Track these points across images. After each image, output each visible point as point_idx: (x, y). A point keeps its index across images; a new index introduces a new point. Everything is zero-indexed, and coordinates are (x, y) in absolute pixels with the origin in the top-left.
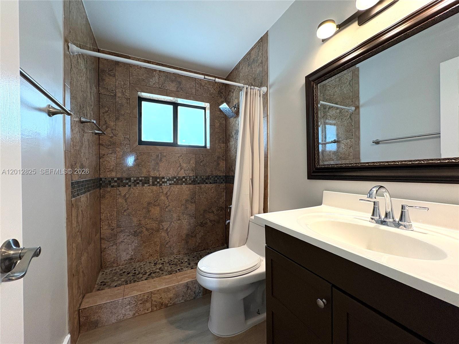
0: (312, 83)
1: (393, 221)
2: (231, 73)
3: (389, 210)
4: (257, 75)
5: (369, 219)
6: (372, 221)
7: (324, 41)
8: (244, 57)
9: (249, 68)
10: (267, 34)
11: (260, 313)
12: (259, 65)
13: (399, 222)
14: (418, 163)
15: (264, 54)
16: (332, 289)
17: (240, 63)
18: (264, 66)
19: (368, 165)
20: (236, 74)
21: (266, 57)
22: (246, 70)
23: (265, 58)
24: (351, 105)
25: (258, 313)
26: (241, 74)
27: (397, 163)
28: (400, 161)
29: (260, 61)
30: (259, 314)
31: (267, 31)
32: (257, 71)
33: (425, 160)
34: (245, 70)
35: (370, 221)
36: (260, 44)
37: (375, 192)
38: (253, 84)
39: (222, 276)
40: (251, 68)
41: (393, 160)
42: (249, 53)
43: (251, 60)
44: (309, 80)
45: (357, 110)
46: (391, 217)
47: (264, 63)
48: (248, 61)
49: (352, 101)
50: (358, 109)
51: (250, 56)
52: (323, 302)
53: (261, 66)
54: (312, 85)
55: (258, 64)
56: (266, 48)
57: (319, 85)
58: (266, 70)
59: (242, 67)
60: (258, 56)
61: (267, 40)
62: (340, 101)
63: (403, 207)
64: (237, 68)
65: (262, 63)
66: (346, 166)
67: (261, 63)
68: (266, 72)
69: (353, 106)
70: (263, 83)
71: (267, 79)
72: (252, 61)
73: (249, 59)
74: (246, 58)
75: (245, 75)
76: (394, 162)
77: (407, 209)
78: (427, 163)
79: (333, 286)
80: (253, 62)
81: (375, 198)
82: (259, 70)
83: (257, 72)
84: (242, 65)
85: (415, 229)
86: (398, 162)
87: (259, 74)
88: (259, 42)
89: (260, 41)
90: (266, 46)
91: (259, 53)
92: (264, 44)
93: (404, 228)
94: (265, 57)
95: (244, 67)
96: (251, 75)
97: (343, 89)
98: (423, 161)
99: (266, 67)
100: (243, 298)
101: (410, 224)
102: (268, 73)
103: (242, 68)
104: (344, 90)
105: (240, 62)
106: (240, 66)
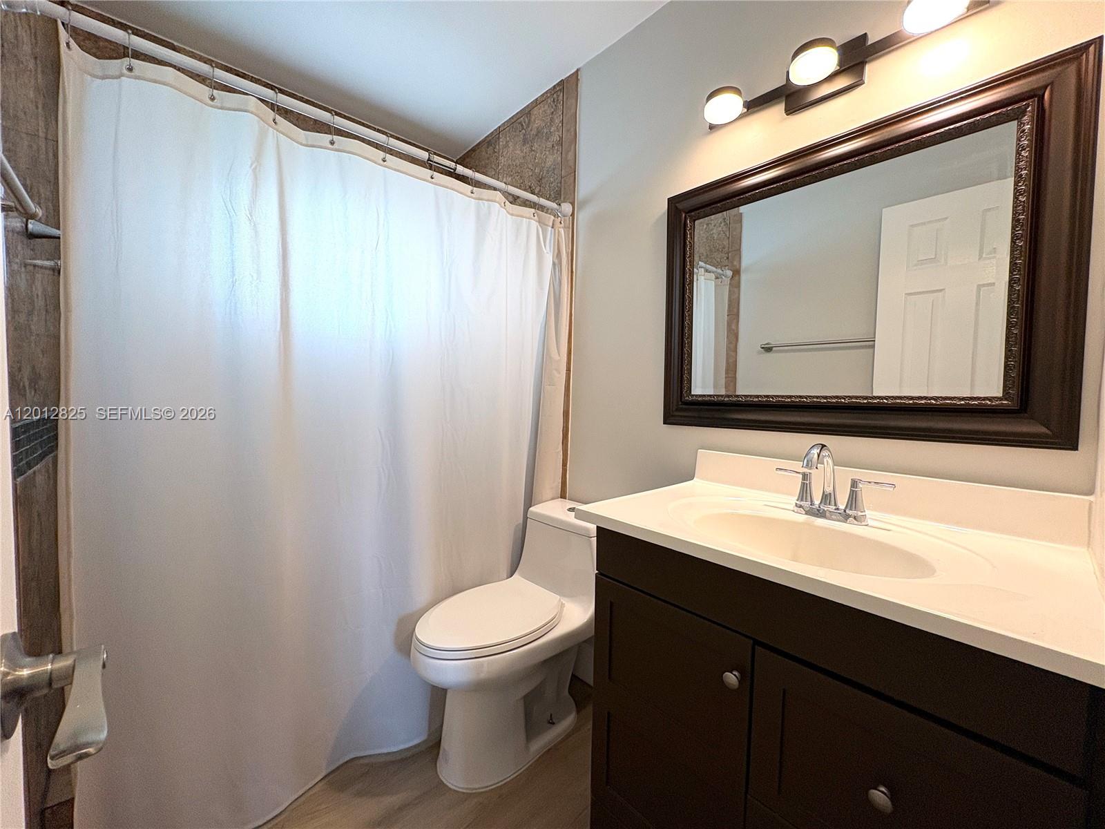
0: (684, 215)
1: (835, 509)
2: (473, 150)
3: (829, 490)
4: (548, 171)
5: (792, 507)
6: (799, 512)
7: (712, 127)
8: (512, 118)
9: (526, 149)
10: (575, 76)
11: (554, 721)
12: (553, 146)
13: (845, 511)
14: (879, 403)
15: (567, 124)
16: (753, 649)
17: (499, 131)
18: (567, 154)
19: (789, 400)
20: (487, 156)
21: (573, 133)
22: (518, 152)
23: (571, 135)
24: (725, 266)
25: (551, 723)
26: (502, 160)
27: (843, 400)
28: (847, 397)
29: (556, 138)
30: (553, 723)
31: (578, 70)
32: (548, 160)
33: (890, 397)
34: (512, 151)
35: (793, 511)
36: (558, 96)
37: (816, 456)
38: (536, 192)
39: (478, 653)
40: (532, 150)
41: (834, 395)
42: (527, 112)
43: (531, 130)
44: (676, 207)
45: (737, 278)
46: (833, 503)
47: (567, 144)
48: (524, 131)
49: (728, 258)
50: (737, 276)
51: (529, 121)
52: (735, 675)
53: (558, 151)
54: (683, 222)
55: (549, 144)
56: (573, 111)
57: (697, 222)
58: (571, 163)
59: (507, 142)
60: (551, 125)
61: (577, 91)
62: (705, 254)
63: (854, 484)
64: (491, 141)
65: (560, 142)
66: (748, 401)
67: (557, 144)
68: (571, 168)
69: (728, 269)
70: (562, 193)
71: (573, 185)
72: (534, 132)
73: (528, 126)
74: (519, 121)
75: (514, 163)
76: (837, 397)
77: (861, 486)
78: (892, 403)
79: (756, 642)
80: (536, 135)
81: (817, 468)
82: (551, 159)
83: (548, 164)
84: (506, 138)
85: (870, 522)
86: (845, 399)
87: (554, 169)
88: (556, 90)
89: (558, 89)
90: (574, 104)
91: (555, 117)
92: (567, 99)
93: (856, 522)
94: (568, 131)
95: (510, 144)
96: (530, 166)
97: (712, 230)
98: (887, 399)
99: (570, 155)
100: (523, 694)
101: (863, 514)
102: (575, 172)
103: (506, 146)
104: (714, 231)
105: (499, 127)
106: (501, 140)
